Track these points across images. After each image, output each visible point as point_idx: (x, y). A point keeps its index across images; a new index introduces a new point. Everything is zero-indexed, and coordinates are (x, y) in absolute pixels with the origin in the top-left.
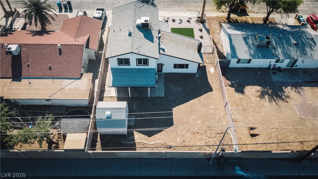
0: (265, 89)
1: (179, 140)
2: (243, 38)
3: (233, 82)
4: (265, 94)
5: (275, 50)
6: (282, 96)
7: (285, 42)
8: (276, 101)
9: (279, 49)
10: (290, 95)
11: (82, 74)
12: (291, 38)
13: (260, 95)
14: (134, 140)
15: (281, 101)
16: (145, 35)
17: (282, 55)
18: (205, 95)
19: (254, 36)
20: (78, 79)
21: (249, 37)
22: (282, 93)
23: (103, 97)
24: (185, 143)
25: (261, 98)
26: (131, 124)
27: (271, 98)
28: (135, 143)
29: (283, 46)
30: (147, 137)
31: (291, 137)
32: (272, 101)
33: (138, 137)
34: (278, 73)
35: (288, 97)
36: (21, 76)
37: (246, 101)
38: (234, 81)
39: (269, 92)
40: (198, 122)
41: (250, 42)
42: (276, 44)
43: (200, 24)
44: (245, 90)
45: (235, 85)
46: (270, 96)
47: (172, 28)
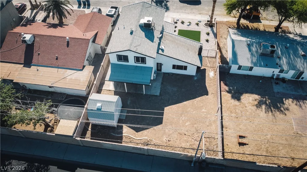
0: (263, 98)
1: (165, 139)
2: (247, 44)
3: (231, 88)
4: (263, 104)
5: (280, 60)
6: (281, 107)
7: (292, 52)
8: (273, 112)
9: (284, 58)
10: (290, 107)
11: (84, 67)
12: (300, 49)
13: (257, 105)
14: (122, 133)
15: (278, 113)
16: (147, 34)
17: (286, 65)
18: (199, 98)
19: (259, 44)
20: (80, 70)
21: (253, 44)
22: (281, 104)
23: (102, 89)
24: (170, 142)
25: (257, 107)
26: (122, 118)
27: (268, 108)
28: (122, 136)
29: (290, 56)
30: (135, 132)
31: (283, 151)
32: (268, 112)
33: (126, 131)
34: (281, 83)
35: (287, 109)
36: (31, 62)
37: (241, 109)
38: (232, 87)
39: (267, 102)
40: (187, 124)
41: (254, 49)
42: (282, 54)
43: (209, 27)
44: (242, 97)
45: (233, 92)
46: (268, 107)
47: (179, 30)
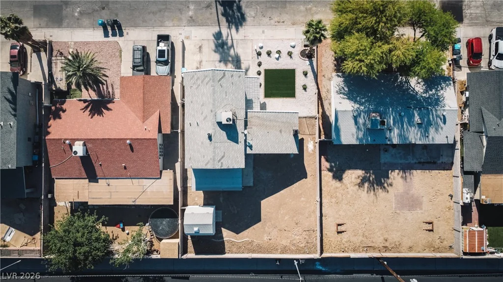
0: (367, 174)
1: (266, 238)
2: (353, 116)
3: (333, 164)
4: (365, 182)
5: (390, 132)
6: (384, 183)
7: (406, 120)
8: (376, 190)
9: (395, 129)
10: (394, 181)
11: (161, 172)
12: (416, 115)
13: (359, 183)
14: (223, 238)
15: (380, 191)
17: (397, 138)
18: (297, 184)
19: (368, 112)
20: (158, 179)
21: (361, 113)
22: (385, 179)
23: (187, 187)
24: (271, 241)
25: (359, 186)
26: (219, 221)
27: (370, 186)
28: (224, 241)
29: (403, 126)
30: (235, 234)
31: (378, 233)
32: (370, 191)
33: (227, 234)
34: (391, 149)
35: (391, 185)
37: (342, 191)
38: (334, 162)
39: (371, 179)
40: (286, 218)
41: (361, 121)
42: (394, 124)
43: (306, 59)
44: (344, 176)
45: (334, 169)
47: (266, 70)
